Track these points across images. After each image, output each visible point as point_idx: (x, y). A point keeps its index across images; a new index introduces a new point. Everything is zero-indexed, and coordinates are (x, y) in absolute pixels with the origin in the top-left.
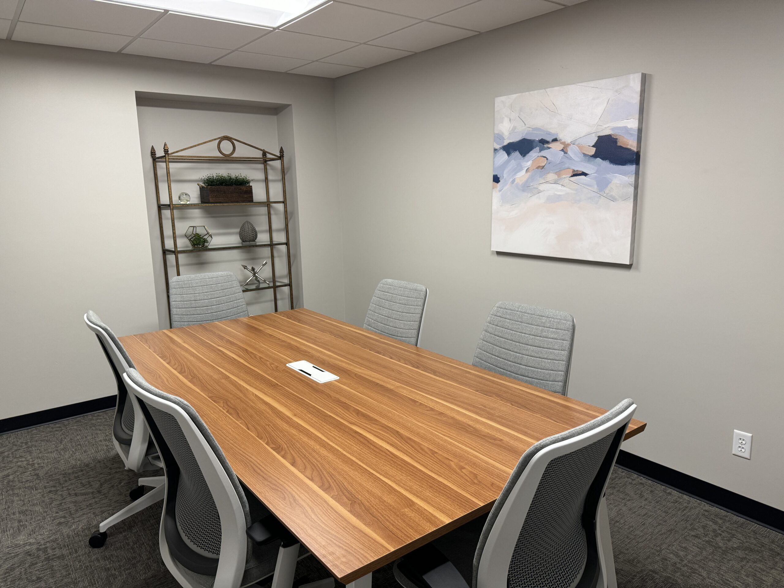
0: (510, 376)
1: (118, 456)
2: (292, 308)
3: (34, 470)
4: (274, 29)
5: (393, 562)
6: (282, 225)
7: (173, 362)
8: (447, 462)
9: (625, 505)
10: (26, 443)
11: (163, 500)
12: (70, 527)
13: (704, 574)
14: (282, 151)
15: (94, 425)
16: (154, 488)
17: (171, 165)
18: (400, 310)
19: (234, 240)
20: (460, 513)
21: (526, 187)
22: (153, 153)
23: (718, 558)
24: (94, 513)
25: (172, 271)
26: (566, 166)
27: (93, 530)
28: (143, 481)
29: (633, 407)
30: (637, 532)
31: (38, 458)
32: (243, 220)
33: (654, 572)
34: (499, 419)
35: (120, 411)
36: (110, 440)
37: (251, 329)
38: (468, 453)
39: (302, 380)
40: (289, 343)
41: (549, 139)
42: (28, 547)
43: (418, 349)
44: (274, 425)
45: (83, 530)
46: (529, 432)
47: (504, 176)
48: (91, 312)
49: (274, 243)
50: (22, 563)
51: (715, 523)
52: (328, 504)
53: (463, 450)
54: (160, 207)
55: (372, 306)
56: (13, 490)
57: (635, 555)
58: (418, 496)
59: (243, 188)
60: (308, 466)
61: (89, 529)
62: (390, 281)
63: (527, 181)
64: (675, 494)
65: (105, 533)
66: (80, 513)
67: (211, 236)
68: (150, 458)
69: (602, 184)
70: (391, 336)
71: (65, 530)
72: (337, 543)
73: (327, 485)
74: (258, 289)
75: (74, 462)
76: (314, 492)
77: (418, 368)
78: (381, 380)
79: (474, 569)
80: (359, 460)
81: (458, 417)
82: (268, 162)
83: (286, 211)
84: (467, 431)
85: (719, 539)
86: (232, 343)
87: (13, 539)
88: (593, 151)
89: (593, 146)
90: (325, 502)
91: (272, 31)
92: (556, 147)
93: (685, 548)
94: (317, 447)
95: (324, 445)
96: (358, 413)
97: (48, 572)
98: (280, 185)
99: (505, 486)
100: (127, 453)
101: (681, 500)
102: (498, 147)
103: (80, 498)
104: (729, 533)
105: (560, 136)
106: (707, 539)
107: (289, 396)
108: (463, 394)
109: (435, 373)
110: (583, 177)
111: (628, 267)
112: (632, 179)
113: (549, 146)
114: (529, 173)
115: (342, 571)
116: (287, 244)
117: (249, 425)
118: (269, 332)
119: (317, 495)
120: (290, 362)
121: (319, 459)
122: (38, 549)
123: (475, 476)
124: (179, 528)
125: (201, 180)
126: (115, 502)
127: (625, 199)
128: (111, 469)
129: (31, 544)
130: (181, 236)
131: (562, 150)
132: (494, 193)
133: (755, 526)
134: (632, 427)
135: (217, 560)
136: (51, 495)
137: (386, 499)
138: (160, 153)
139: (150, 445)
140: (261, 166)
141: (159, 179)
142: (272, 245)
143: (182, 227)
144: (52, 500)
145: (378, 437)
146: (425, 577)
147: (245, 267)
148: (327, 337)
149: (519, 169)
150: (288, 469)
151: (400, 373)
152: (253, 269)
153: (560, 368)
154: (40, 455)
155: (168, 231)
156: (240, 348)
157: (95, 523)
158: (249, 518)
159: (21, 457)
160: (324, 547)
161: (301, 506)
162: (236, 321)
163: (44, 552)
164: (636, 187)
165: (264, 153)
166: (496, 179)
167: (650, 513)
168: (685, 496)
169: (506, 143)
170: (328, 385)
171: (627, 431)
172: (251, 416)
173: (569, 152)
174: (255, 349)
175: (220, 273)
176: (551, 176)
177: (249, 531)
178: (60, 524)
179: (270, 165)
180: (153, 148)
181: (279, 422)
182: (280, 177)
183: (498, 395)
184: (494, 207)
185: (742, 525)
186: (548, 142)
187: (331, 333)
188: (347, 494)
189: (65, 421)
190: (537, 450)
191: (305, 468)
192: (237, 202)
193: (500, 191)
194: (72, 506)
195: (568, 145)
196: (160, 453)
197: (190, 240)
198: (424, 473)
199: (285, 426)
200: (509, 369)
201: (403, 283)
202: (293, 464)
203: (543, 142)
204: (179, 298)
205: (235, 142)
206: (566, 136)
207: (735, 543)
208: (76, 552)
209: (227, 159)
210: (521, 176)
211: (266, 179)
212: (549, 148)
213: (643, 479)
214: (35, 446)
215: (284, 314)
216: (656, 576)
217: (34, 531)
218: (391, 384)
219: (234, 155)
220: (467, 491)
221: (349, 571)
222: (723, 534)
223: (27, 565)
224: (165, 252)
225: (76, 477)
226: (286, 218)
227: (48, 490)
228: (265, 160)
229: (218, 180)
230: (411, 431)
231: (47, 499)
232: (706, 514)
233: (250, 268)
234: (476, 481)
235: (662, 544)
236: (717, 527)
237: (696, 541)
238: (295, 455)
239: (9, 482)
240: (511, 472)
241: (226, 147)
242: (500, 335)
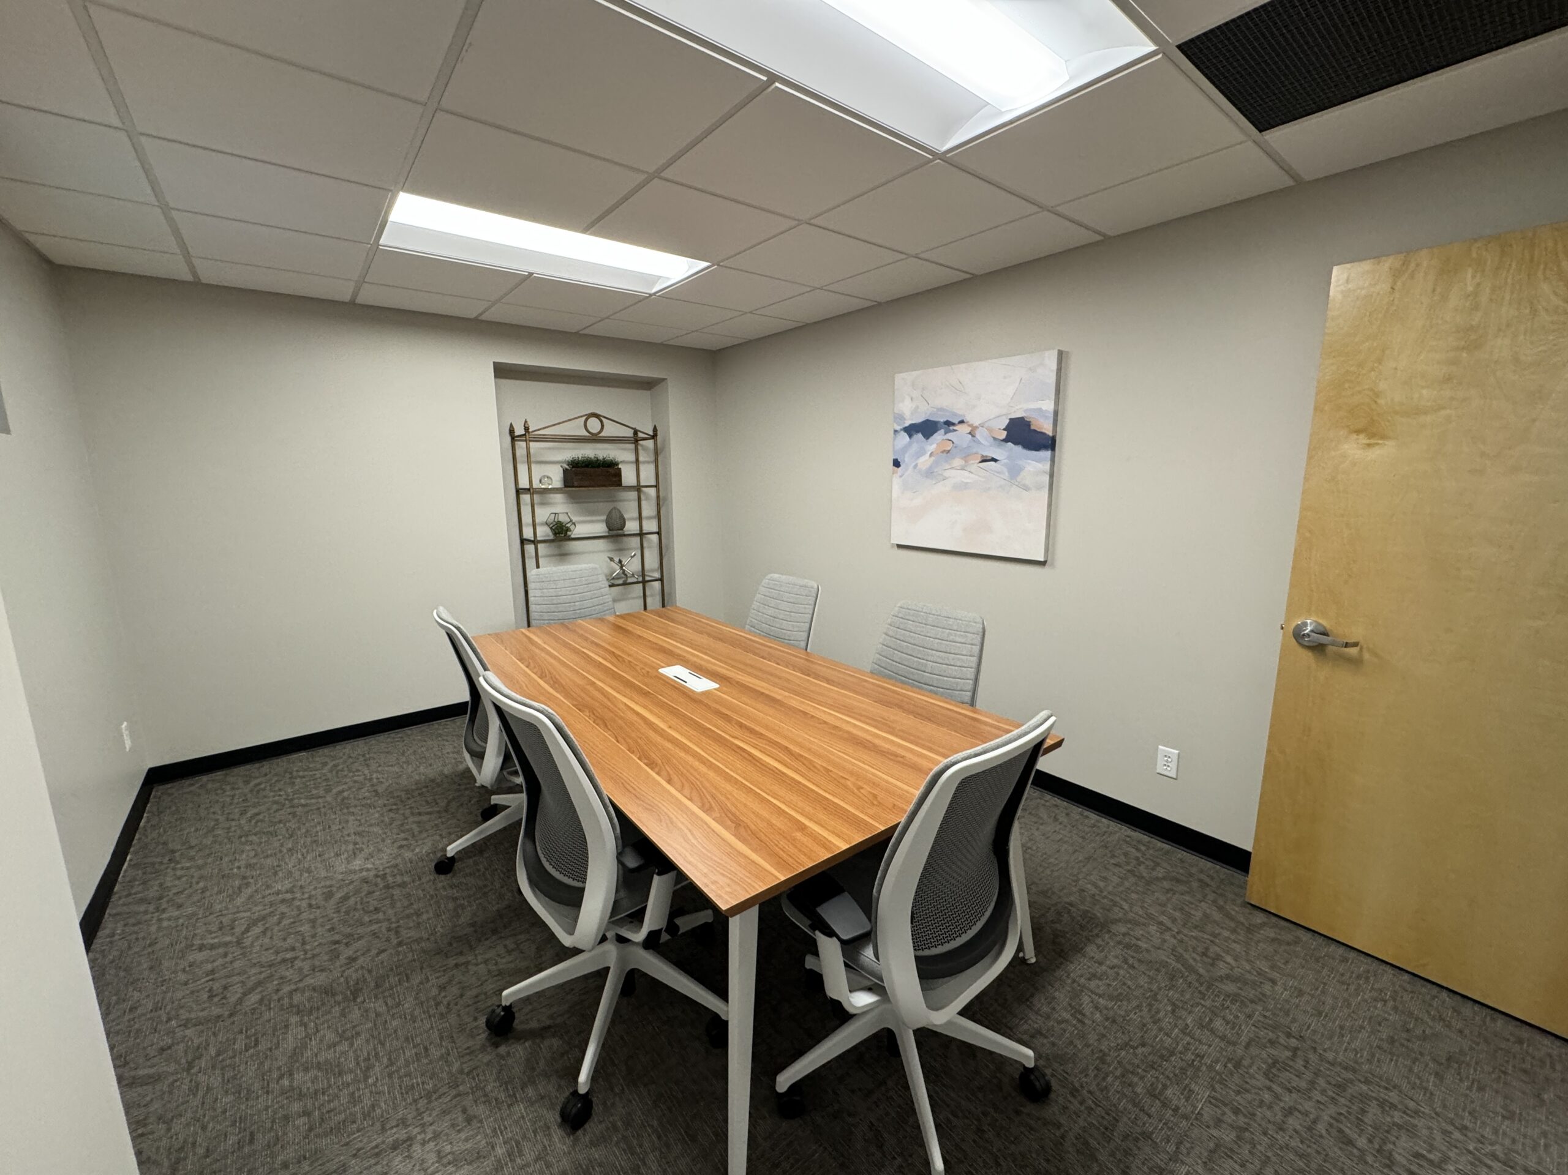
0: (913, 686)
1: (468, 770)
2: (664, 606)
3: (373, 785)
4: (651, 295)
5: (784, 892)
6: (654, 513)
7: (532, 665)
8: (843, 781)
9: (1037, 829)
10: (364, 756)
11: (521, 820)
12: (413, 851)
13: (1126, 906)
14: (655, 430)
15: (440, 735)
16: (509, 807)
17: (532, 444)
18: (788, 609)
19: (600, 528)
20: (858, 838)
21: (930, 473)
22: (512, 431)
23: (1141, 889)
24: (441, 835)
25: (530, 563)
26: (975, 450)
27: (439, 855)
28: (496, 799)
29: (1052, 719)
30: (1052, 860)
31: (377, 772)
32: (610, 506)
33: (1071, 904)
34: (901, 734)
35: (472, 720)
36: (459, 752)
37: (618, 628)
38: (867, 771)
39: (676, 688)
40: (662, 646)
41: (956, 421)
42: (364, 873)
43: (808, 654)
44: (646, 737)
45: (428, 854)
46: (936, 748)
47: (906, 460)
48: (441, 608)
49: (644, 532)
50: (357, 891)
51: (1138, 850)
52: (709, 827)
53: (861, 768)
54: (519, 492)
55: (755, 605)
56: (348, 808)
57: (1049, 886)
58: (811, 819)
59: (611, 470)
60: (687, 785)
61: (434, 853)
62: (776, 576)
63: (931, 467)
64: (1093, 817)
65: (453, 857)
66: (425, 835)
67: (574, 524)
68: (505, 773)
69: (1014, 472)
70: (777, 638)
71: (408, 855)
72: (722, 871)
73: (707, 806)
74: (625, 584)
75: (417, 778)
76: (693, 813)
77: (808, 675)
78: (767, 689)
79: (874, 900)
80: (744, 778)
81: (855, 731)
82: (641, 442)
83: (658, 497)
84: (865, 747)
85: (1142, 868)
86: (597, 645)
87: (348, 863)
88: (1004, 434)
89: (1004, 429)
90: (706, 824)
91: (647, 298)
92: (963, 430)
93: (1105, 878)
94: (696, 764)
95: (703, 761)
96: (741, 726)
97: (387, 902)
98: (652, 467)
99: (910, 808)
100: (479, 767)
101: (1100, 824)
102: (898, 428)
103: (425, 818)
104: (1154, 862)
105: (968, 418)
106: (1129, 868)
107: (662, 705)
108: (861, 705)
109: (828, 681)
110: (992, 463)
111: (1042, 564)
112: (1047, 467)
113: (955, 428)
114: (933, 458)
115: (727, 902)
116: (659, 533)
117: (619, 739)
118: (639, 633)
119: (698, 817)
120: (663, 667)
121: (698, 777)
122: (377, 876)
123: (875, 796)
124: (540, 852)
125: (565, 462)
126: (464, 822)
127: (1039, 488)
128: (459, 785)
129: (368, 870)
130: (542, 524)
131: (970, 433)
132: (894, 479)
133: (1182, 854)
134: (1049, 742)
135: (583, 890)
136: (392, 815)
137: (774, 822)
138: (519, 431)
139: (507, 758)
140: (632, 446)
141: (518, 459)
142: (641, 534)
143: (543, 514)
144: (393, 820)
145: (764, 753)
146: (819, 910)
147: (611, 559)
148: (704, 640)
149: (920, 453)
150: (663, 787)
151: (788, 680)
152: (620, 562)
153: (969, 677)
154: (379, 769)
155: (527, 518)
156: (606, 650)
157: (441, 846)
158: (620, 842)
159: (358, 771)
160: (705, 875)
161: (680, 829)
162: (602, 620)
163: (383, 879)
164: (1052, 476)
165: (636, 432)
166: (897, 464)
167: (1066, 839)
168: (1104, 820)
169: (907, 424)
170: (706, 693)
171: (1045, 746)
172: (621, 728)
173: (978, 436)
174: (623, 651)
175: (584, 566)
176: (958, 462)
177: (619, 856)
178: (401, 847)
179: (642, 446)
180: (511, 425)
181: (652, 734)
182: (653, 459)
183: (900, 707)
184: (895, 495)
185: (1167, 853)
186: (953, 424)
187: (709, 635)
188: (730, 815)
189: (408, 730)
190: (947, 768)
191: (683, 786)
192: (604, 486)
193: (901, 476)
194: (414, 826)
195: (977, 427)
196: (518, 767)
197: (551, 528)
198: (817, 793)
199: (659, 739)
200: (911, 677)
201: (791, 579)
202: (669, 781)
203: (948, 424)
204: (538, 593)
205: (603, 419)
206: (974, 418)
207: (1160, 872)
208: (420, 879)
209: (595, 439)
210: (925, 461)
211: (637, 461)
212: (955, 430)
213: (1057, 801)
214: (374, 759)
215: (653, 612)
216: (1073, 909)
217: (371, 855)
218: (778, 694)
219: (602, 434)
220: (867, 814)
221: (734, 903)
222: (1147, 863)
223: (363, 894)
224: (523, 541)
225: (419, 794)
226: (658, 504)
227: (389, 808)
228: (636, 439)
229: (583, 462)
230: (801, 747)
231: (387, 819)
232: (1128, 839)
233: (617, 560)
234: (875, 803)
235: (1078, 873)
236: (1139, 855)
237: (1117, 870)
238: (671, 772)
239: (343, 799)
240: (917, 793)
241: (594, 425)
242: (902, 638)
